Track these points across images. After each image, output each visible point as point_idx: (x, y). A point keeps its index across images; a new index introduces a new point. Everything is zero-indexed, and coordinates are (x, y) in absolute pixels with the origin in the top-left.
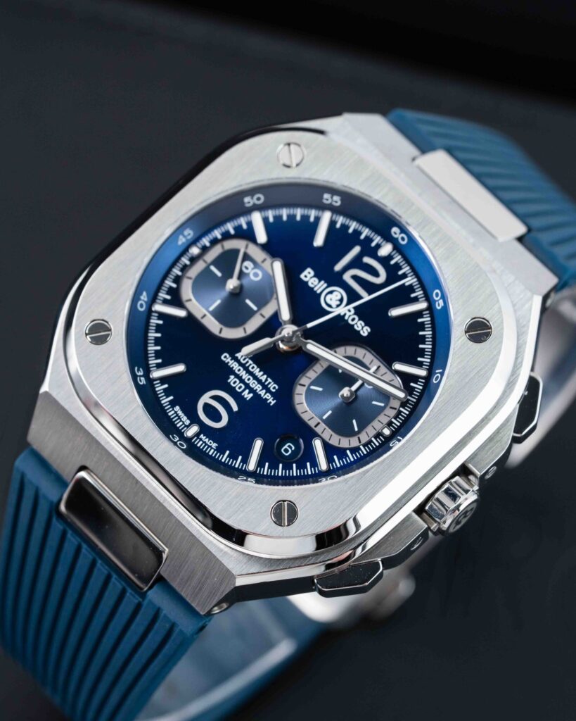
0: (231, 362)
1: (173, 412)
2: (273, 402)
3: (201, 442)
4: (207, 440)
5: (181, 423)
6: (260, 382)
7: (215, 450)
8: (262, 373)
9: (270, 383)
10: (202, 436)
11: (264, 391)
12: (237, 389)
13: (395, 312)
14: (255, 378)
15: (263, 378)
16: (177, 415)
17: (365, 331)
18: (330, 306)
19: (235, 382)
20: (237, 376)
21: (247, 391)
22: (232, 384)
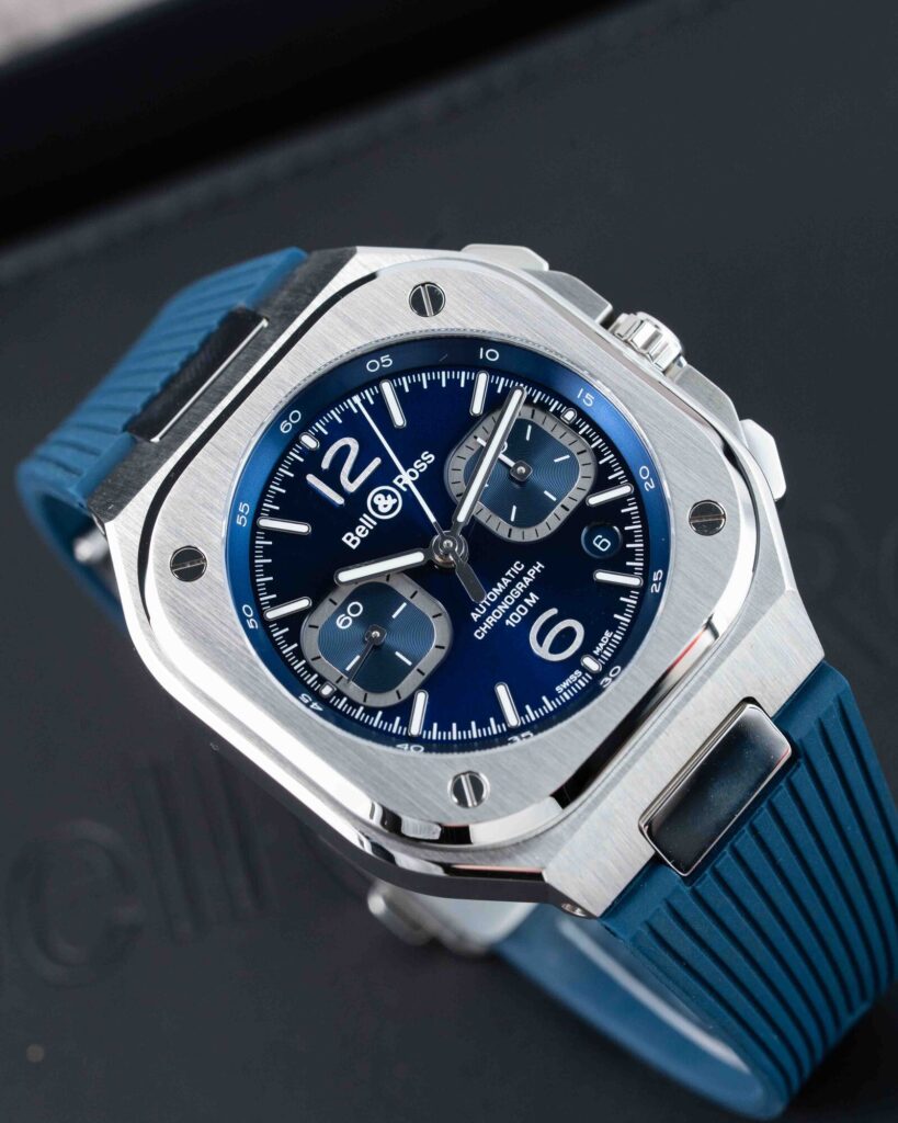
0: (486, 626)
1: (565, 694)
2: (540, 565)
3: (605, 652)
4: (601, 645)
5: (580, 681)
6: (512, 585)
7: (615, 633)
8: (499, 585)
9: (512, 572)
10: (596, 652)
11: (525, 578)
12: (523, 614)
13: (399, 419)
14: (506, 592)
15: (506, 581)
16: (569, 688)
17: (428, 457)
18: (395, 506)
19: (515, 618)
20: (506, 615)
21: (526, 600)
22: (517, 622)
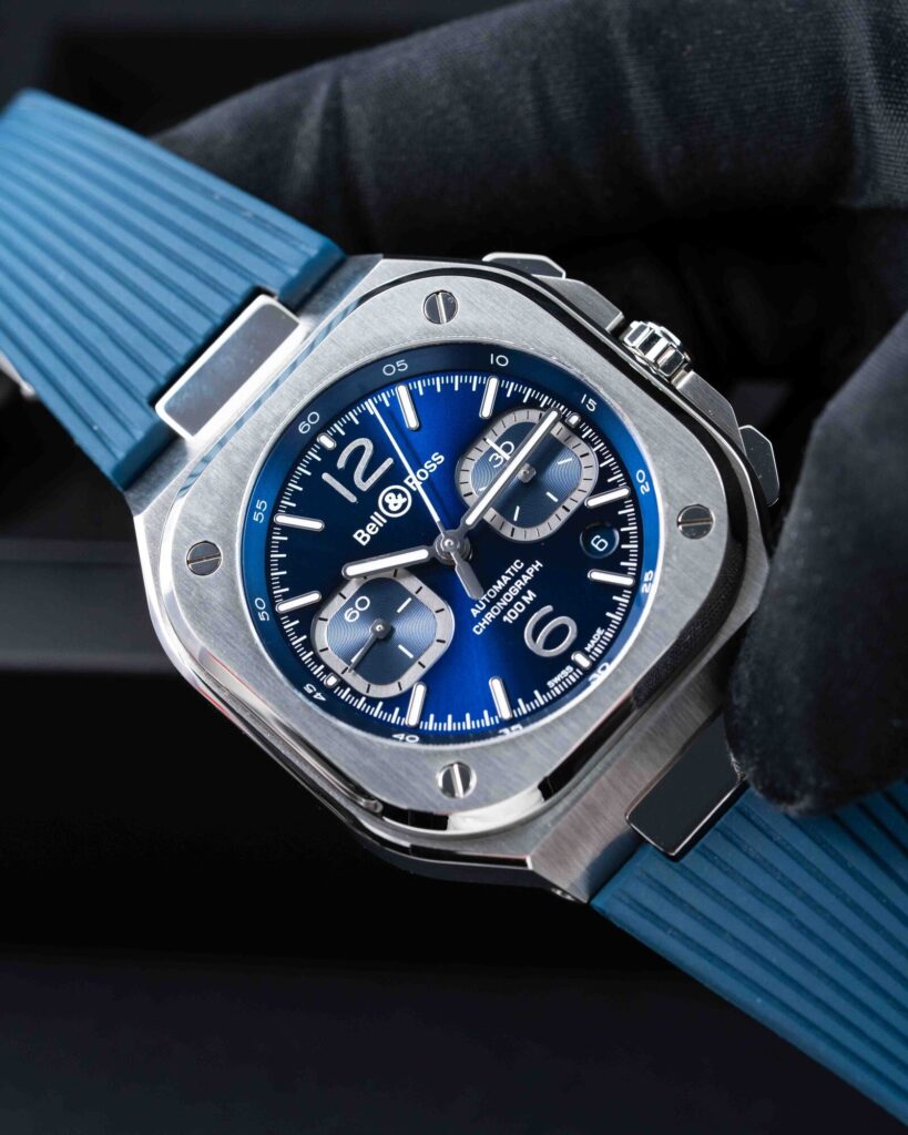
0: (485, 622)
1: (556, 689)
2: (538, 564)
3: (596, 649)
4: (593, 642)
5: (571, 677)
6: (511, 583)
7: (606, 630)
8: (499, 582)
9: (512, 570)
10: (587, 649)
11: (523, 576)
12: (521, 611)
13: (411, 421)
14: (505, 589)
15: (506, 579)
16: (560, 683)
17: (438, 458)
18: (405, 505)
19: (513, 614)
20: (504, 612)
21: (524, 598)
22: (514, 618)
